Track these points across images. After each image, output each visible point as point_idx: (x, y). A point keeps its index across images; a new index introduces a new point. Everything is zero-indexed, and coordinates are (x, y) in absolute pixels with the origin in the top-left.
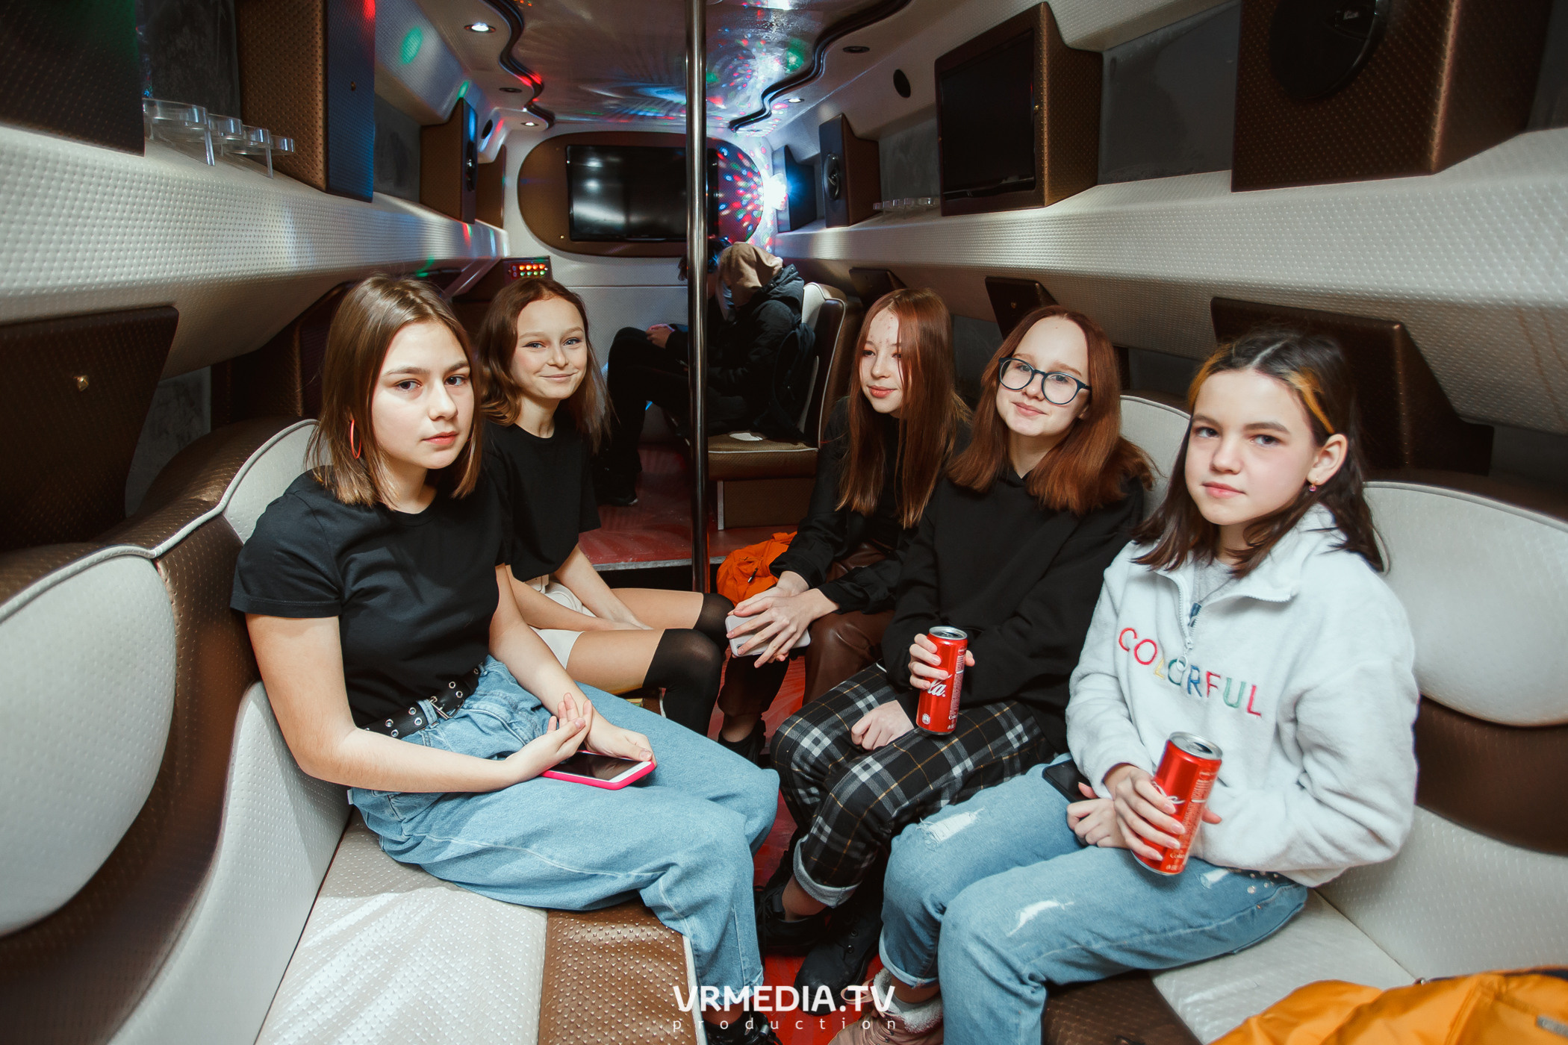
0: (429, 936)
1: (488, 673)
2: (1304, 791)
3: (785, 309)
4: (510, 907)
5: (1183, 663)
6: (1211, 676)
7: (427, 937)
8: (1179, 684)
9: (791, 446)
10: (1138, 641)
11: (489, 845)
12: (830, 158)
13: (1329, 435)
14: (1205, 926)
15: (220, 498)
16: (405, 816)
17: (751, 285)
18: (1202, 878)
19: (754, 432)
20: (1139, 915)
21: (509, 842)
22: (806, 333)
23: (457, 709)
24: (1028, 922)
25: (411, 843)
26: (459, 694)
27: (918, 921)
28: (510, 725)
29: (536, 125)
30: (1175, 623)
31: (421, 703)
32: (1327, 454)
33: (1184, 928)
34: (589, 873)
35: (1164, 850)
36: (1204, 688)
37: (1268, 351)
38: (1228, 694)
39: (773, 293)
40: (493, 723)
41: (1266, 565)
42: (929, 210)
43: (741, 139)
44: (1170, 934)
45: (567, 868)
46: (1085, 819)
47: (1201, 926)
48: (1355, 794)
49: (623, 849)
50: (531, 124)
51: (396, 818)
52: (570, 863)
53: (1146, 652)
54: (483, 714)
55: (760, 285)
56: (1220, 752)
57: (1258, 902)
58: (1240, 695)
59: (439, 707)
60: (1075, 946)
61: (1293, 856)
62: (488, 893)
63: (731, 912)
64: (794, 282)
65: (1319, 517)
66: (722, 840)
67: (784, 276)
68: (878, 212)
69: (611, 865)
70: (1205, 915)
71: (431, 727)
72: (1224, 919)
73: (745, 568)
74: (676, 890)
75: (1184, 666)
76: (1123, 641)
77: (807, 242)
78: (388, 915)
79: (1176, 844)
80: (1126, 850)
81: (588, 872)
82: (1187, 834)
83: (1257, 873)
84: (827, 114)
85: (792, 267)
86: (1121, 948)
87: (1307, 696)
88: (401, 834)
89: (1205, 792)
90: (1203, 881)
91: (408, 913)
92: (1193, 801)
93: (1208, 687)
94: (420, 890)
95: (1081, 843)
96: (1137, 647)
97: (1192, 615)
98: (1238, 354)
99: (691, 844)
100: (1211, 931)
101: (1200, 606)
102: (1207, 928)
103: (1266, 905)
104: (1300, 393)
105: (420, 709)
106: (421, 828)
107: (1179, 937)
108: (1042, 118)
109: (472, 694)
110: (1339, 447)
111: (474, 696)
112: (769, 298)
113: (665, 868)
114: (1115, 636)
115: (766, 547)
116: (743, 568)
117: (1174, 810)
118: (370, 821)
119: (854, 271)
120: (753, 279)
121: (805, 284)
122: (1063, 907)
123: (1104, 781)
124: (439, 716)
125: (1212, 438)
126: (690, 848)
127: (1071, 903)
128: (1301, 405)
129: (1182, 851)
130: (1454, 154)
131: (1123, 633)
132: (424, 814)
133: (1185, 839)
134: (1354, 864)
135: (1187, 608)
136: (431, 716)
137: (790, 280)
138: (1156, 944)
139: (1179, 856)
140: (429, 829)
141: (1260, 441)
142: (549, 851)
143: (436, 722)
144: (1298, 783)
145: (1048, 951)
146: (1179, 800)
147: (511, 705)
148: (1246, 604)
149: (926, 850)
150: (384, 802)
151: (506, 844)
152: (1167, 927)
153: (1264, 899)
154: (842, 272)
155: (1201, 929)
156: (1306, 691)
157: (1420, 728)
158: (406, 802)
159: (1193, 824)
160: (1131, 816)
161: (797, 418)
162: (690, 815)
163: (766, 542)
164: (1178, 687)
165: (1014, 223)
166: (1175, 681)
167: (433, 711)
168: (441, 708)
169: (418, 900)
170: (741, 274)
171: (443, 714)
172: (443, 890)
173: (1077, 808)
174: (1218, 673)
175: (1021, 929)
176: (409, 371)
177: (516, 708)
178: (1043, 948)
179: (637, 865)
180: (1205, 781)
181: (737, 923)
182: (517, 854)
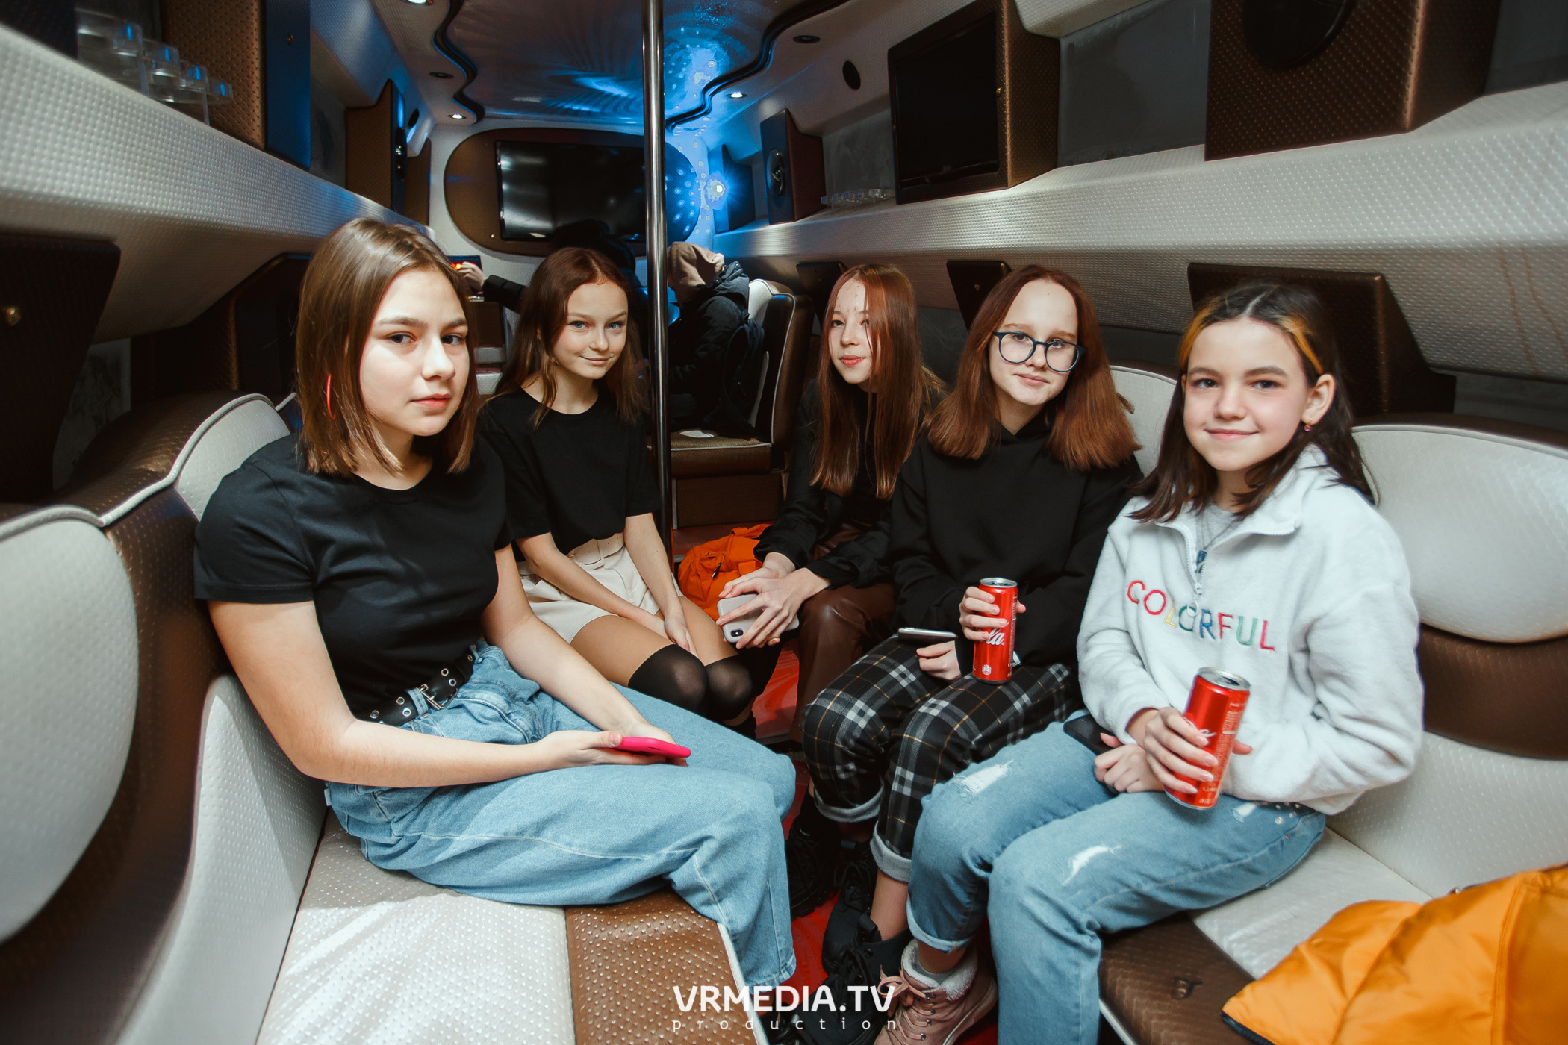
0: (434, 948)
1: (483, 659)
2: (1321, 721)
3: (731, 305)
4: (522, 910)
5: (1194, 609)
6: (1223, 617)
7: (433, 950)
8: (1191, 630)
9: (745, 442)
10: (1146, 592)
11: (496, 835)
12: (774, 155)
13: (1318, 376)
14: (1241, 859)
15: (169, 468)
16: (394, 814)
17: (695, 283)
18: (1234, 813)
19: (704, 430)
20: (1182, 853)
21: (520, 833)
22: (755, 329)
23: (450, 698)
24: (1082, 869)
25: (402, 845)
26: (453, 682)
27: (956, 879)
28: (508, 715)
29: (464, 118)
30: (1182, 572)
31: (411, 693)
32: (1317, 395)
33: (1224, 863)
34: (614, 858)
35: (1198, 784)
36: (1216, 630)
37: (1256, 300)
38: (1241, 632)
39: (719, 289)
40: (490, 713)
41: (1269, 505)
42: (878, 202)
43: (677, 138)
44: (1212, 870)
45: (588, 854)
46: (1112, 768)
47: (1238, 859)
48: (1371, 716)
49: (650, 827)
50: (459, 117)
51: (384, 819)
52: (592, 848)
53: (1156, 602)
54: (479, 703)
55: (704, 283)
56: (1247, 684)
57: (1286, 832)
58: (1253, 633)
59: (431, 696)
60: (1126, 890)
61: (1317, 783)
62: (496, 896)
63: (766, 886)
64: (739, 278)
65: (1312, 456)
66: (756, 809)
67: (729, 272)
68: (824, 207)
69: (638, 846)
70: (1241, 849)
71: (422, 718)
72: (1257, 852)
73: (708, 563)
74: (712, 866)
75: (1195, 611)
76: (1132, 594)
77: (750, 240)
78: (384, 930)
79: (1209, 776)
80: (1160, 792)
81: (611, 857)
82: (1219, 767)
83: (1282, 804)
84: (769, 109)
85: (736, 264)
86: (1169, 889)
87: (1317, 625)
88: (391, 835)
89: (1235, 723)
90: (1235, 815)
91: (405, 925)
92: (1224, 733)
93: (1221, 629)
94: (417, 900)
95: (1111, 792)
96: (1146, 598)
97: (1198, 562)
98: (1232, 306)
99: (724, 815)
100: (1248, 864)
101: (1205, 553)
102: (1244, 861)
103: (1293, 834)
104: (1292, 336)
105: (409, 701)
106: (415, 826)
107: (1220, 873)
108: (1004, 101)
109: (467, 682)
110: (1328, 386)
111: (468, 684)
112: (715, 294)
113: (699, 842)
114: (1123, 591)
115: (728, 541)
116: (707, 563)
117: (1206, 742)
118: (350, 825)
119: (801, 266)
120: (697, 279)
121: (751, 280)
122: (1112, 852)
123: (1128, 729)
124: (430, 705)
125: (1210, 389)
126: (725, 820)
127: (1119, 847)
128: (1294, 349)
129: (1214, 785)
130: (1427, 112)
131: (1131, 586)
132: (416, 811)
133: (1217, 771)
134: (1373, 786)
135: (1193, 555)
136: (421, 706)
137: (736, 277)
138: (1200, 882)
139: (1212, 790)
140: (424, 826)
141: (1259, 386)
142: (566, 838)
143: (427, 712)
144: (1313, 714)
145: (1101, 897)
146: (1211, 732)
147: (509, 694)
148: (1255, 540)
149: (963, 803)
150: (368, 803)
151: (517, 834)
152: (1208, 863)
153: (1291, 829)
154: (788, 269)
155: (1239, 862)
156: (1317, 620)
157: (1423, 652)
158: (396, 798)
159: (1224, 758)
160: (1162, 753)
161: (748, 415)
162: (720, 786)
163: (727, 537)
164: (1190, 633)
165: (978, 204)
166: (1186, 627)
167: (423, 701)
168: (433, 697)
169: (415, 911)
170: (684, 274)
171: (435, 704)
172: (444, 898)
173: (1103, 760)
174: (1229, 613)
175: (1075, 877)
176: (405, 322)
177: (515, 696)
178: (1097, 895)
179: (667, 844)
180: (1236, 713)
181: (772, 900)
182: (529, 845)
